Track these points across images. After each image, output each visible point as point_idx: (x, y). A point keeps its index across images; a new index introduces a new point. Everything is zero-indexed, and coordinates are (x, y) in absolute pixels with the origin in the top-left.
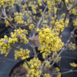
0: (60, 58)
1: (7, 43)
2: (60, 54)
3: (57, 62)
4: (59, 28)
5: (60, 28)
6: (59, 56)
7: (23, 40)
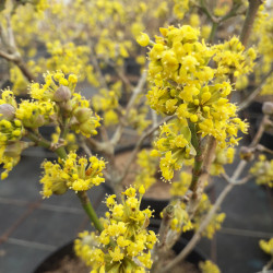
0: (221, 217)
1: (12, 119)
2: (219, 201)
3: (210, 236)
4: (225, 65)
5: (229, 63)
6: (218, 212)
7: (79, 115)
